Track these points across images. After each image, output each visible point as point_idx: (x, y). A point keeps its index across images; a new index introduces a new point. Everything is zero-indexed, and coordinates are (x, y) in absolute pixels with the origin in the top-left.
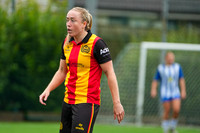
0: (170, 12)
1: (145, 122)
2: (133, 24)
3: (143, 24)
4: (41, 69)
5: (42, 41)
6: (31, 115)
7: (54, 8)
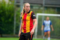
0: (45, 4)
1: (38, 37)
2: (34, 8)
3: (37, 8)
4: (6, 21)
5: (7, 13)
6: (3, 35)
7: (10, 3)
